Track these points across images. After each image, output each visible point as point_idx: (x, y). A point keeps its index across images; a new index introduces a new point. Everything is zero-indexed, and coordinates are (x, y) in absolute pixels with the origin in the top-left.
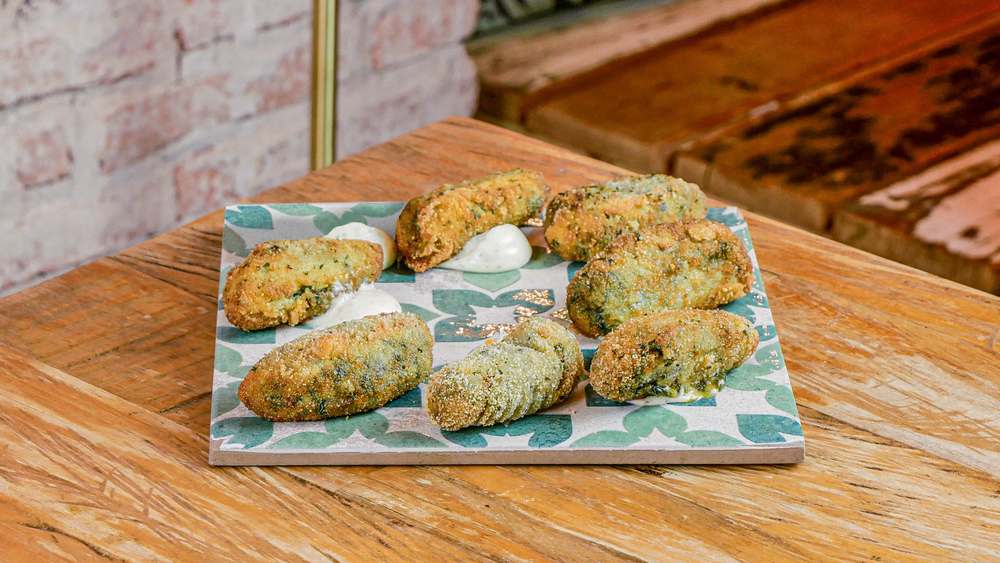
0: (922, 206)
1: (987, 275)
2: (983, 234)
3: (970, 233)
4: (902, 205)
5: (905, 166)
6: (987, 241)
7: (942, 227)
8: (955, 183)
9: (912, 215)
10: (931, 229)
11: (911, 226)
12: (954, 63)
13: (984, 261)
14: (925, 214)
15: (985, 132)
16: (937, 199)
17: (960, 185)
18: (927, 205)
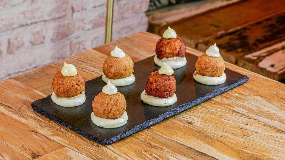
0: (260, 58)
1: (276, 76)
2: (276, 66)
3: (272, 66)
4: (255, 58)
5: (256, 48)
6: (277, 68)
7: (265, 64)
8: (269, 53)
9: (258, 61)
10: (262, 65)
11: (257, 64)
12: (269, 23)
13: (276, 73)
14: (261, 61)
15: (277, 41)
16: (264, 57)
17: (270, 53)
18: (262, 58)
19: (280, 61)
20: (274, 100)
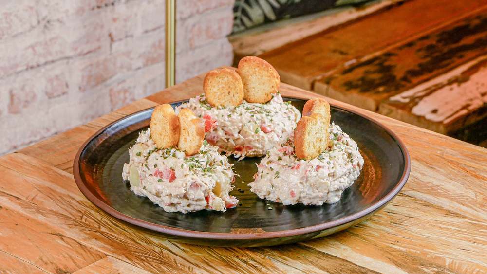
0: (415, 101)
1: (442, 128)
2: (440, 112)
3: (435, 111)
4: (407, 100)
5: (408, 85)
6: (442, 114)
7: (422, 109)
8: (428, 91)
9: (411, 104)
10: (417, 110)
11: (411, 109)
12: (427, 43)
13: (441, 122)
14: (416, 104)
15: (441, 70)
16: (421, 98)
17: (430, 92)
18: (417, 100)
19: (447, 103)
20: (440, 165)
